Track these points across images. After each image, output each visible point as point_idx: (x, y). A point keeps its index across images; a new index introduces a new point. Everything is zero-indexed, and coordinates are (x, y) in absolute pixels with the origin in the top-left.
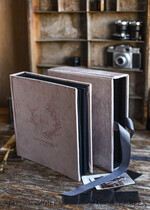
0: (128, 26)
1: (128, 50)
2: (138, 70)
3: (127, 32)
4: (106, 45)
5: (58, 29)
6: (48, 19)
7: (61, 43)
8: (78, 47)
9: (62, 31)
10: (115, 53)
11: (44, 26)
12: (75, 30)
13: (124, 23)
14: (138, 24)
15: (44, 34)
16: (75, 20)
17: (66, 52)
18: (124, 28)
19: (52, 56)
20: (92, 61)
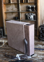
1: (32, 14)
2: (35, 20)
3: (31, 9)
4: (26, 13)
5: (11, 8)
6: (8, 6)
7: (12, 13)
8: (17, 14)
9: (12, 9)
10: (28, 16)
11: (7, 8)
12: (16, 9)
13: (31, 6)
14: (35, 6)
15: (7, 10)
16: (16, 6)
17: (14, 15)
18: (30, 8)
19: (10, 17)
20: (22, 18)
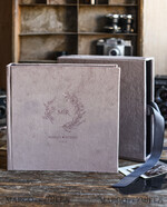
0: (120, 19)
1: (119, 43)
3: (118, 25)
5: (42, 23)
6: (31, 13)
7: (45, 37)
8: (63, 41)
9: (46, 25)
11: (26, 20)
12: (60, 24)
13: (116, 16)
16: (61, 14)
17: (51, 46)
18: (116, 21)
19: (33, 52)
